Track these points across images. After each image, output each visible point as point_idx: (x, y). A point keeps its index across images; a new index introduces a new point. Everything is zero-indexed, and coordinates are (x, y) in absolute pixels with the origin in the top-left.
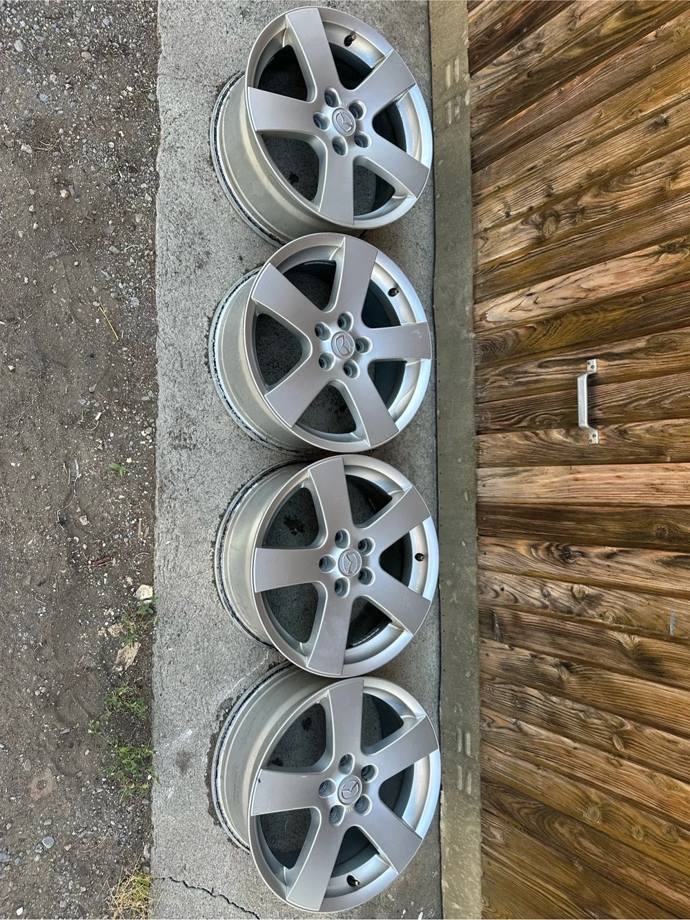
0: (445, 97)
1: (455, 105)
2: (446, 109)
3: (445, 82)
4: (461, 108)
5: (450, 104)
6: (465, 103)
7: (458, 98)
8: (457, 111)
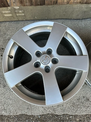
0: (15, 16)
1: (18, 13)
2: (19, 16)
3: (10, 17)
4: (19, 10)
5: (18, 15)
6: (18, 9)
7: (16, 11)
8: (20, 11)
